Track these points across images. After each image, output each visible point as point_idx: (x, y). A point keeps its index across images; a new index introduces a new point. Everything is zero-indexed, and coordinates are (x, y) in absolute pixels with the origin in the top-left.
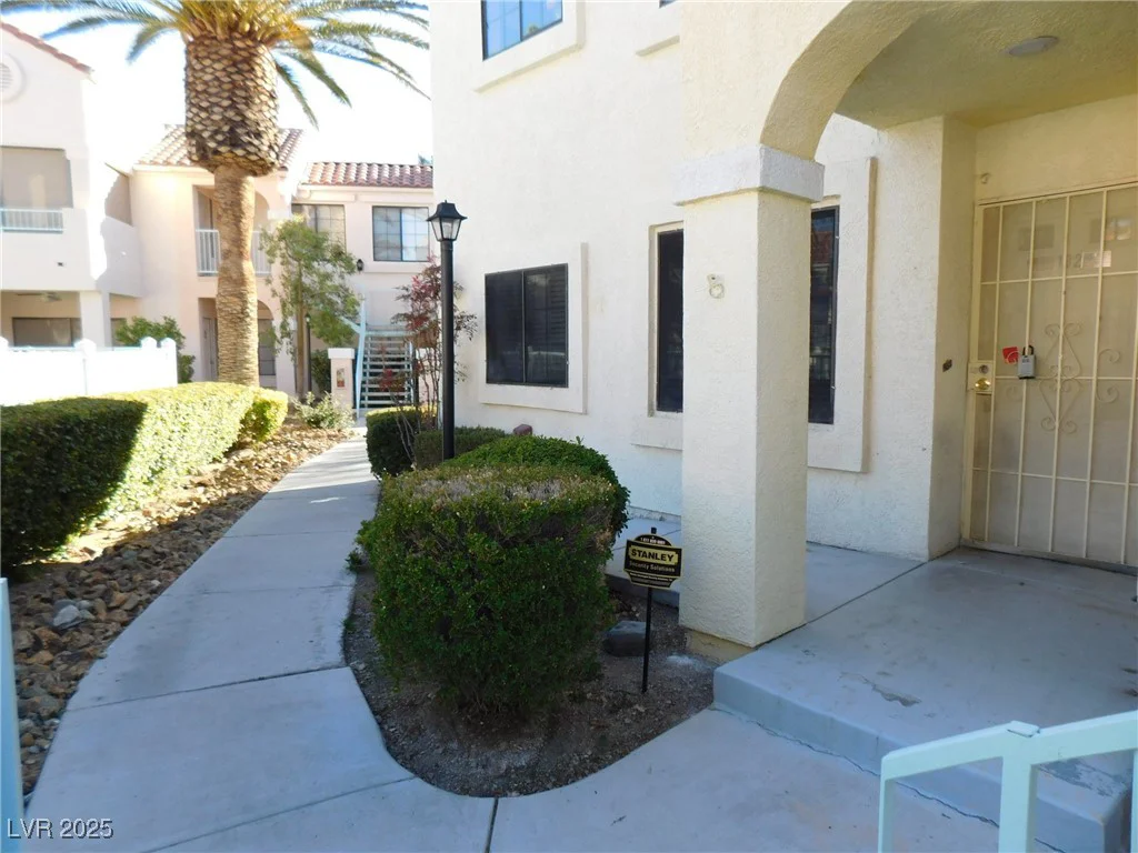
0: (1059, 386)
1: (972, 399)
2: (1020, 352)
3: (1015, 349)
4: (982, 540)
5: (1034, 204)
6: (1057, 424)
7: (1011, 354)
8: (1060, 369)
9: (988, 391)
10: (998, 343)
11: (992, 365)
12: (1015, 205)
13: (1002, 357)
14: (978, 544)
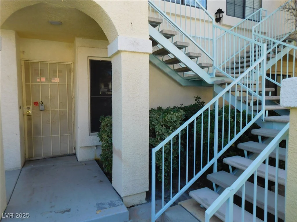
0: (50, 112)
1: (26, 117)
2: (39, 103)
3: (37, 102)
4: (32, 157)
5: (39, 63)
6: (51, 122)
7: (36, 103)
8: (50, 108)
9: (30, 114)
10: (32, 100)
11: (31, 107)
12: (34, 62)
13: (33, 104)
14: (32, 159)
